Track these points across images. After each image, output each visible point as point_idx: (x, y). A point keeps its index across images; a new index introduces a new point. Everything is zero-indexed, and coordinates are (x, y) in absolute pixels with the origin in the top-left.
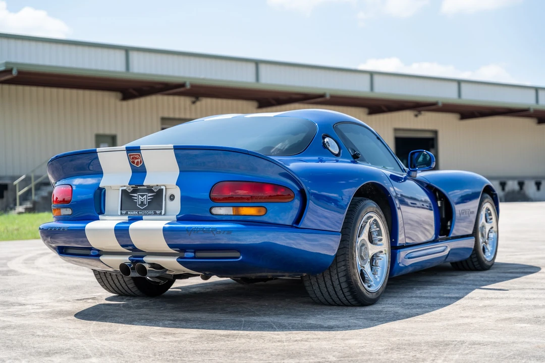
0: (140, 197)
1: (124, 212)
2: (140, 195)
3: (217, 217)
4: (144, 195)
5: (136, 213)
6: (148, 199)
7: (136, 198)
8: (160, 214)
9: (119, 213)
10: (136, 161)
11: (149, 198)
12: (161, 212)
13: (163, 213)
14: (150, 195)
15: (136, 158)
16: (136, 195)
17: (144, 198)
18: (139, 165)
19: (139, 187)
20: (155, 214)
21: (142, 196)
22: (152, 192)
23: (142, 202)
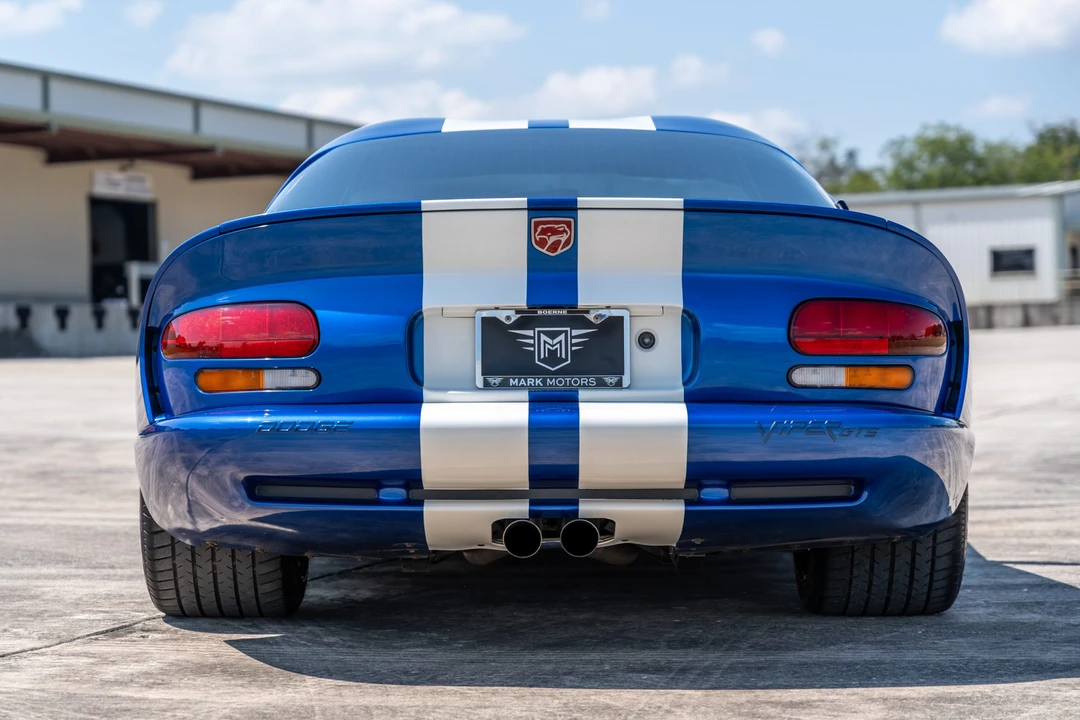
0: (544, 337)
1: (496, 380)
2: (547, 333)
3: (806, 394)
4: (559, 333)
5: (538, 382)
6: (572, 345)
7: (531, 341)
8: (619, 385)
9: (480, 383)
10: (553, 239)
11: (574, 341)
12: (621, 380)
13: (626, 383)
14: (575, 332)
15: (555, 232)
16: (530, 333)
17: (556, 341)
18: (559, 251)
19: (540, 312)
20: (601, 385)
21: (553, 335)
22: (588, 324)
23: (552, 353)
